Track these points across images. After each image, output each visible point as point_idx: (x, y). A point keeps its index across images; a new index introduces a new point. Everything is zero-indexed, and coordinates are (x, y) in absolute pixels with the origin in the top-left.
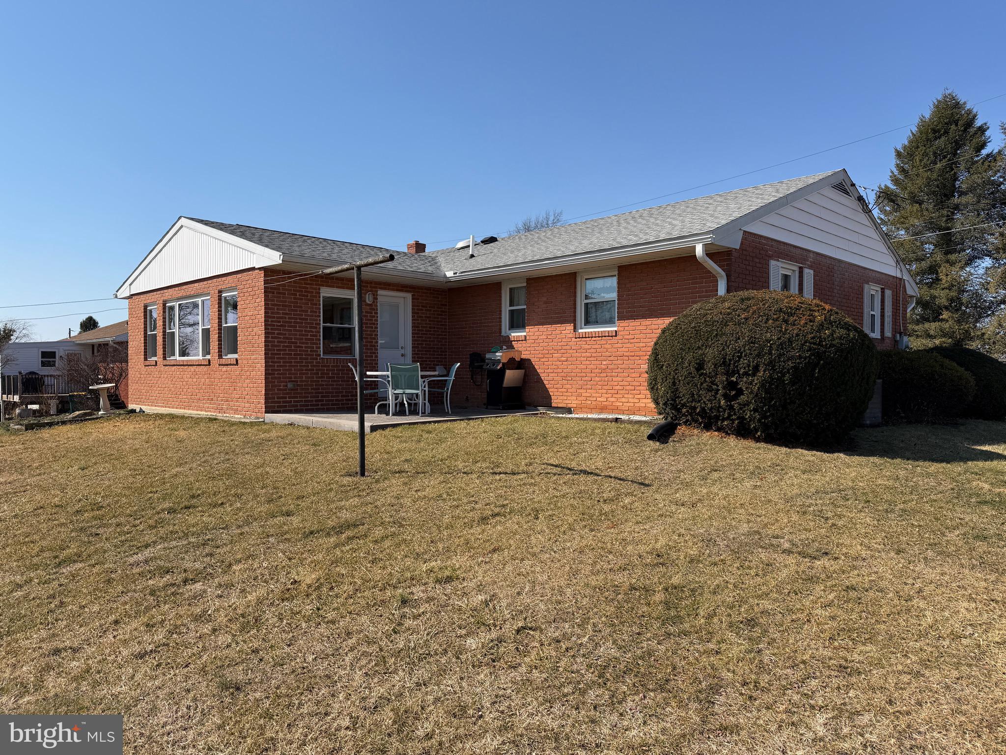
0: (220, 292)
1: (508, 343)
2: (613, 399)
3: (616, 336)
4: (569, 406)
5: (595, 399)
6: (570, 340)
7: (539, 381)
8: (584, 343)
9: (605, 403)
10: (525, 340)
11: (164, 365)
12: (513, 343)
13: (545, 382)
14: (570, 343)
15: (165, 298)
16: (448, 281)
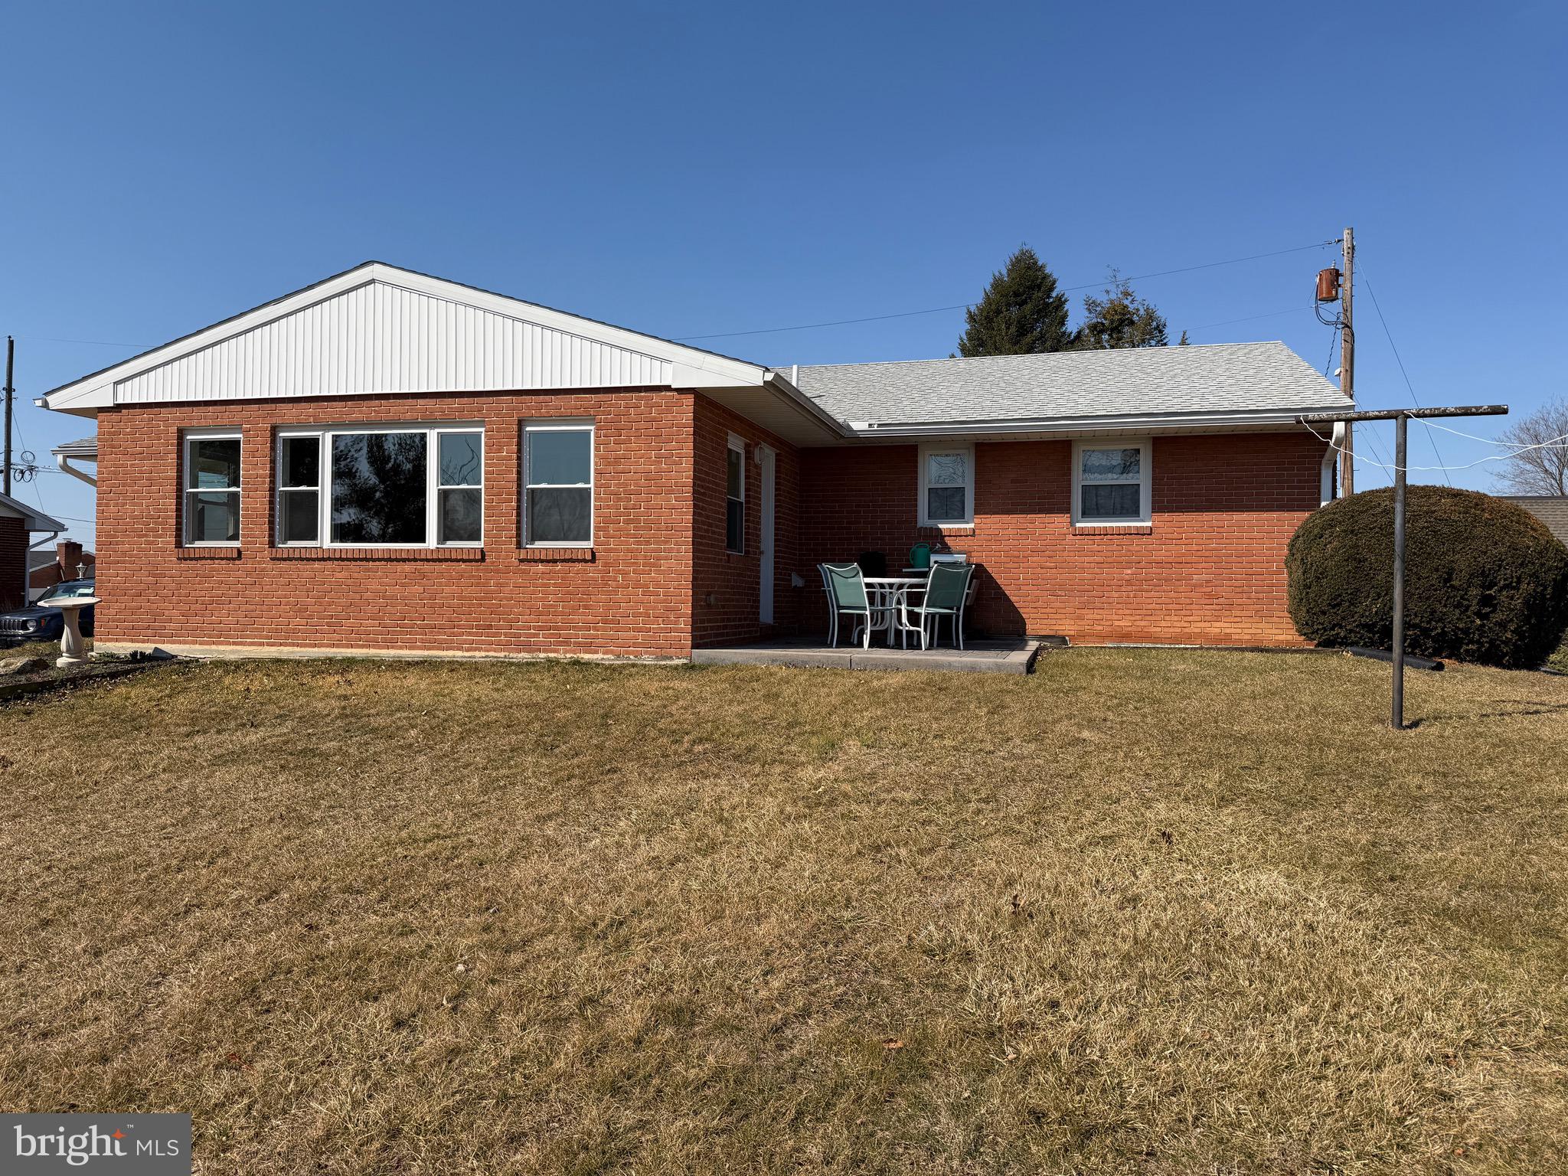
0: (521, 424)
1: (937, 541)
2: (1143, 623)
3: (1150, 534)
4: (1060, 633)
5: (1110, 623)
6: (1062, 537)
7: (1001, 596)
8: (1090, 542)
9: (1130, 629)
10: (973, 535)
11: (272, 559)
12: (946, 538)
13: (1013, 599)
14: (1064, 542)
15: (278, 421)
16: (854, 436)
